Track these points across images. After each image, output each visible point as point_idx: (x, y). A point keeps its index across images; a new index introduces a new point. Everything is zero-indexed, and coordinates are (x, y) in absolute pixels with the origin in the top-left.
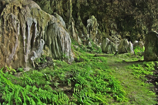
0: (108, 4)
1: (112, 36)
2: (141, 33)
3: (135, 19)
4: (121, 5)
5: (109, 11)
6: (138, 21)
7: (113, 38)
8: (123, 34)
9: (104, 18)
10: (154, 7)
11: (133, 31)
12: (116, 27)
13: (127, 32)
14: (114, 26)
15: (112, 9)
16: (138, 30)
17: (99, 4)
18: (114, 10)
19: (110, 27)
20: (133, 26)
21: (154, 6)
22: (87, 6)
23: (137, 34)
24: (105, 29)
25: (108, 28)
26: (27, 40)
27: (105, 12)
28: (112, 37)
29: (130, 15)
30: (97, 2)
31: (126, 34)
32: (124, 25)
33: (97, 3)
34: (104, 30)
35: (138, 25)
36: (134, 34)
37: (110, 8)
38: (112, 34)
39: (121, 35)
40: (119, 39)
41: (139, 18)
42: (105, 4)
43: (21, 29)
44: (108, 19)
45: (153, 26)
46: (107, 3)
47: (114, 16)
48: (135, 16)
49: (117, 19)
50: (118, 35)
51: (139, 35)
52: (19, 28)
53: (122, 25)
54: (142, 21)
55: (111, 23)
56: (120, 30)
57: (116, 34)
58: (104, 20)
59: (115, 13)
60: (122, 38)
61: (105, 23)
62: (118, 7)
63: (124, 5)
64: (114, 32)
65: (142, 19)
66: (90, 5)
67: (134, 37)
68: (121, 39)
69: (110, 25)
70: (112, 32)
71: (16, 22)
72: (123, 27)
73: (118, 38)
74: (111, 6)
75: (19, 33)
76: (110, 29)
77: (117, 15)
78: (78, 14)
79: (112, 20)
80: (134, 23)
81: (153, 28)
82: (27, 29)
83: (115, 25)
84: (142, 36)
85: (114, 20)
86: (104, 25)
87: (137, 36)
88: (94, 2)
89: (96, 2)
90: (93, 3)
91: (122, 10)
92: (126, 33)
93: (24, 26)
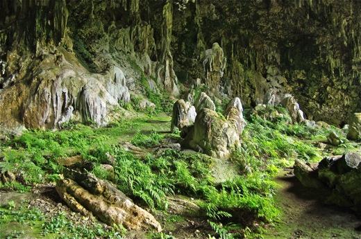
0: (260, 13)
1: (268, 78)
2: (329, 74)
3: (317, 43)
4: (288, 13)
5: (264, 27)
6: (323, 48)
7: (268, 83)
8: (290, 76)
9: (255, 42)
10: (351, 21)
11: (312, 69)
12: (278, 61)
13: (300, 70)
14: (273, 57)
15: (270, 24)
16: (323, 68)
17: (242, 14)
18: (274, 25)
19: (265, 60)
20: (313, 60)
21: (350, 19)
22: (216, 20)
23: (321, 76)
24: (255, 63)
25: (263, 61)
26: (57, 107)
27: (256, 30)
28: (268, 81)
29: (308, 35)
30: (238, 9)
31: (296, 76)
32: (292, 56)
33: (239, 11)
34: (253, 66)
35: (324, 56)
36: (314, 76)
37: (266, 20)
38: (267, 74)
39: (286, 77)
40: (282, 84)
41: (326, 42)
42: (255, 12)
43: (52, 99)
44: (263, 43)
45: (353, 60)
46: (258, 12)
47: (275, 37)
48: (318, 36)
49: (281, 43)
50: (280, 77)
51: (325, 78)
52: (50, 99)
53: (289, 57)
54: (331, 49)
55: (270, 52)
56: (285, 66)
57: (277, 74)
58: (254, 45)
59: (278, 31)
60: (288, 83)
61: (256, 50)
62: (284, 19)
63: (295, 14)
64: (273, 70)
65: (332, 44)
66: (221, 18)
67: (314, 81)
68: (285, 84)
69: (266, 56)
70: (270, 70)
71: (47, 95)
72: (291, 60)
73: (278, 82)
74: (268, 16)
75: (50, 103)
76: (267, 63)
77: (280, 34)
78: (198, 35)
79: (270, 45)
80: (314, 53)
81: (355, 64)
82: (57, 98)
83: (276, 56)
84: (331, 81)
85: (275, 44)
86: (253, 55)
87: (321, 81)
88: (232, 10)
89: (236, 11)
90: (231, 12)
91: (293, 23)
92: (298, 73)
93: (54, 97)
